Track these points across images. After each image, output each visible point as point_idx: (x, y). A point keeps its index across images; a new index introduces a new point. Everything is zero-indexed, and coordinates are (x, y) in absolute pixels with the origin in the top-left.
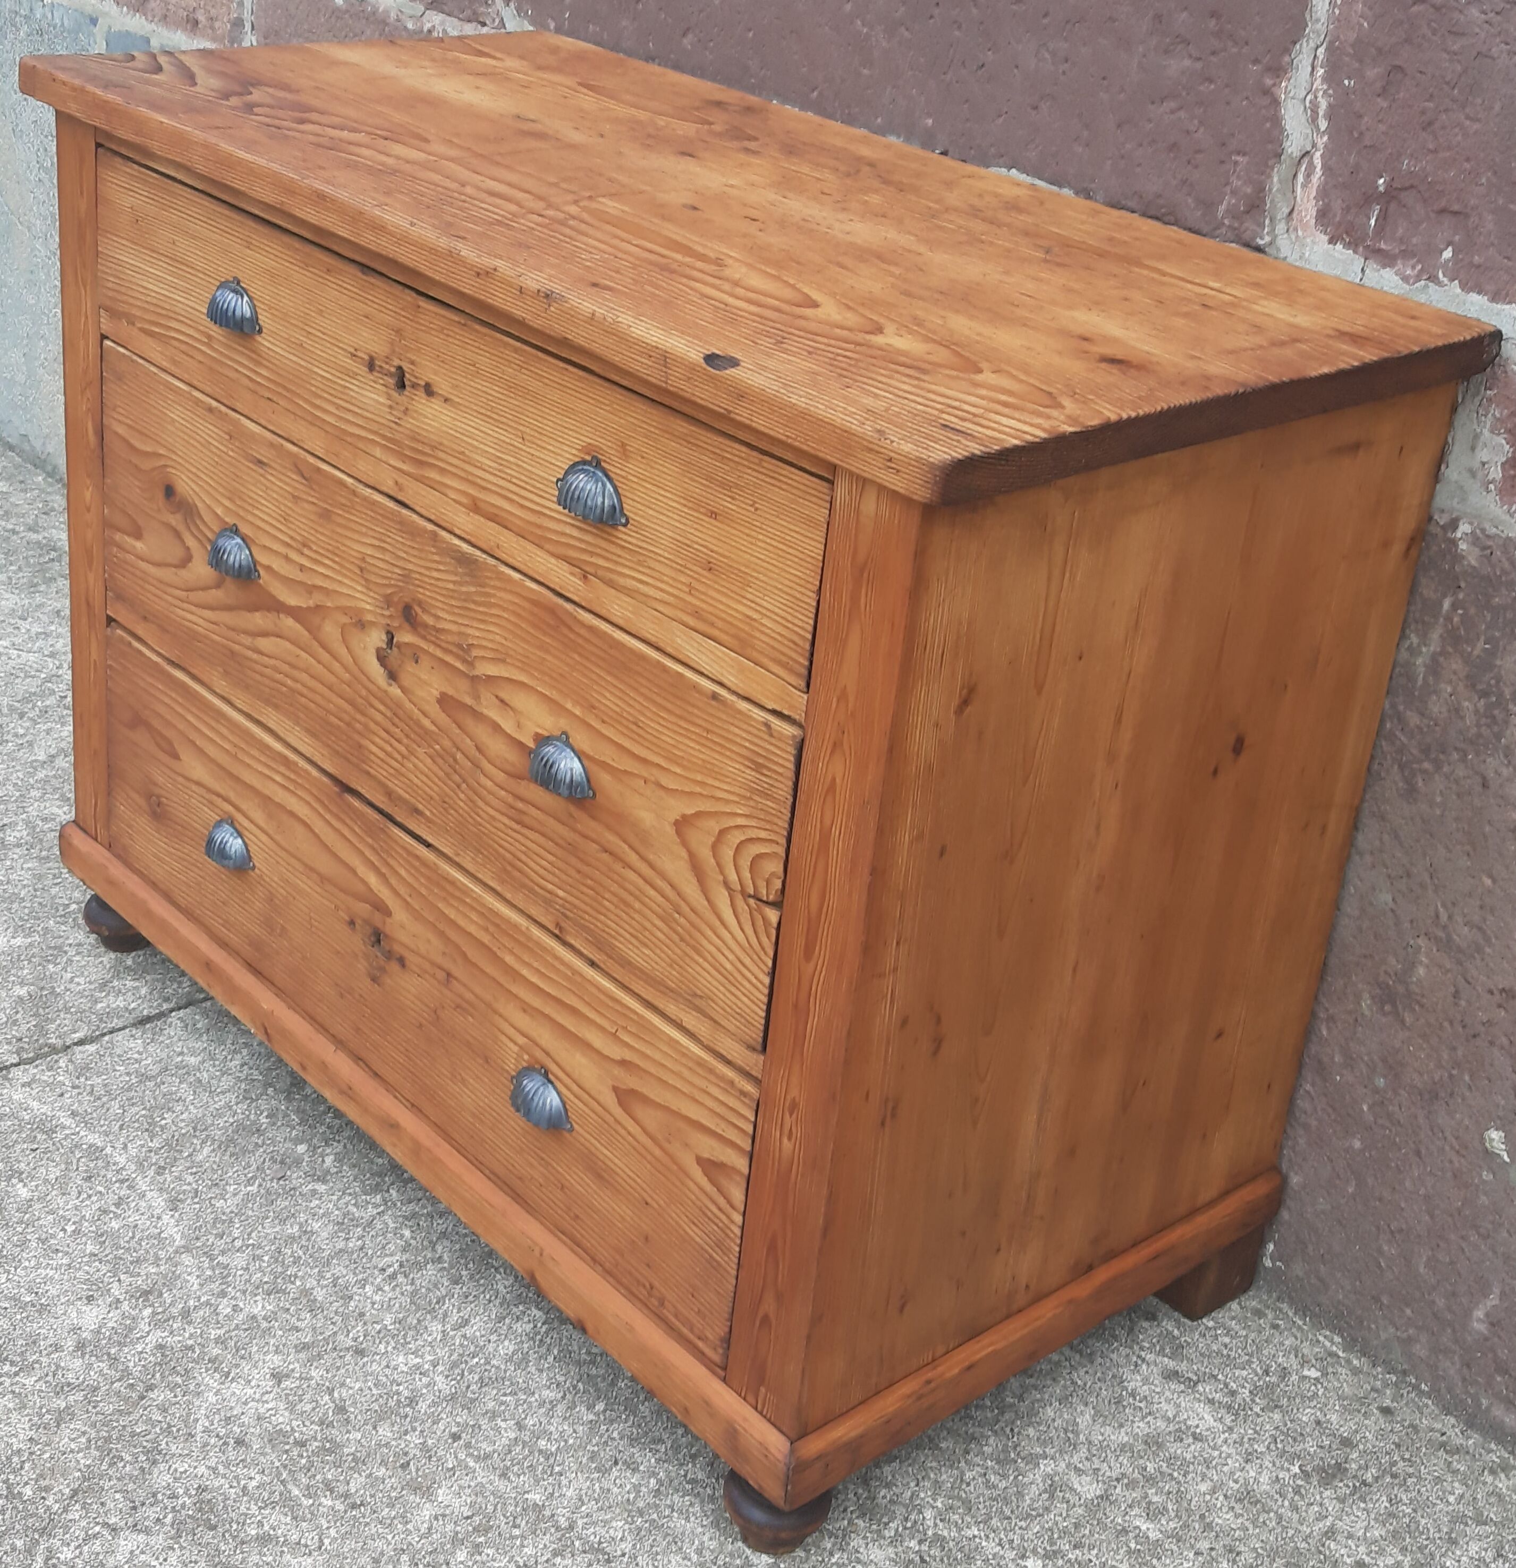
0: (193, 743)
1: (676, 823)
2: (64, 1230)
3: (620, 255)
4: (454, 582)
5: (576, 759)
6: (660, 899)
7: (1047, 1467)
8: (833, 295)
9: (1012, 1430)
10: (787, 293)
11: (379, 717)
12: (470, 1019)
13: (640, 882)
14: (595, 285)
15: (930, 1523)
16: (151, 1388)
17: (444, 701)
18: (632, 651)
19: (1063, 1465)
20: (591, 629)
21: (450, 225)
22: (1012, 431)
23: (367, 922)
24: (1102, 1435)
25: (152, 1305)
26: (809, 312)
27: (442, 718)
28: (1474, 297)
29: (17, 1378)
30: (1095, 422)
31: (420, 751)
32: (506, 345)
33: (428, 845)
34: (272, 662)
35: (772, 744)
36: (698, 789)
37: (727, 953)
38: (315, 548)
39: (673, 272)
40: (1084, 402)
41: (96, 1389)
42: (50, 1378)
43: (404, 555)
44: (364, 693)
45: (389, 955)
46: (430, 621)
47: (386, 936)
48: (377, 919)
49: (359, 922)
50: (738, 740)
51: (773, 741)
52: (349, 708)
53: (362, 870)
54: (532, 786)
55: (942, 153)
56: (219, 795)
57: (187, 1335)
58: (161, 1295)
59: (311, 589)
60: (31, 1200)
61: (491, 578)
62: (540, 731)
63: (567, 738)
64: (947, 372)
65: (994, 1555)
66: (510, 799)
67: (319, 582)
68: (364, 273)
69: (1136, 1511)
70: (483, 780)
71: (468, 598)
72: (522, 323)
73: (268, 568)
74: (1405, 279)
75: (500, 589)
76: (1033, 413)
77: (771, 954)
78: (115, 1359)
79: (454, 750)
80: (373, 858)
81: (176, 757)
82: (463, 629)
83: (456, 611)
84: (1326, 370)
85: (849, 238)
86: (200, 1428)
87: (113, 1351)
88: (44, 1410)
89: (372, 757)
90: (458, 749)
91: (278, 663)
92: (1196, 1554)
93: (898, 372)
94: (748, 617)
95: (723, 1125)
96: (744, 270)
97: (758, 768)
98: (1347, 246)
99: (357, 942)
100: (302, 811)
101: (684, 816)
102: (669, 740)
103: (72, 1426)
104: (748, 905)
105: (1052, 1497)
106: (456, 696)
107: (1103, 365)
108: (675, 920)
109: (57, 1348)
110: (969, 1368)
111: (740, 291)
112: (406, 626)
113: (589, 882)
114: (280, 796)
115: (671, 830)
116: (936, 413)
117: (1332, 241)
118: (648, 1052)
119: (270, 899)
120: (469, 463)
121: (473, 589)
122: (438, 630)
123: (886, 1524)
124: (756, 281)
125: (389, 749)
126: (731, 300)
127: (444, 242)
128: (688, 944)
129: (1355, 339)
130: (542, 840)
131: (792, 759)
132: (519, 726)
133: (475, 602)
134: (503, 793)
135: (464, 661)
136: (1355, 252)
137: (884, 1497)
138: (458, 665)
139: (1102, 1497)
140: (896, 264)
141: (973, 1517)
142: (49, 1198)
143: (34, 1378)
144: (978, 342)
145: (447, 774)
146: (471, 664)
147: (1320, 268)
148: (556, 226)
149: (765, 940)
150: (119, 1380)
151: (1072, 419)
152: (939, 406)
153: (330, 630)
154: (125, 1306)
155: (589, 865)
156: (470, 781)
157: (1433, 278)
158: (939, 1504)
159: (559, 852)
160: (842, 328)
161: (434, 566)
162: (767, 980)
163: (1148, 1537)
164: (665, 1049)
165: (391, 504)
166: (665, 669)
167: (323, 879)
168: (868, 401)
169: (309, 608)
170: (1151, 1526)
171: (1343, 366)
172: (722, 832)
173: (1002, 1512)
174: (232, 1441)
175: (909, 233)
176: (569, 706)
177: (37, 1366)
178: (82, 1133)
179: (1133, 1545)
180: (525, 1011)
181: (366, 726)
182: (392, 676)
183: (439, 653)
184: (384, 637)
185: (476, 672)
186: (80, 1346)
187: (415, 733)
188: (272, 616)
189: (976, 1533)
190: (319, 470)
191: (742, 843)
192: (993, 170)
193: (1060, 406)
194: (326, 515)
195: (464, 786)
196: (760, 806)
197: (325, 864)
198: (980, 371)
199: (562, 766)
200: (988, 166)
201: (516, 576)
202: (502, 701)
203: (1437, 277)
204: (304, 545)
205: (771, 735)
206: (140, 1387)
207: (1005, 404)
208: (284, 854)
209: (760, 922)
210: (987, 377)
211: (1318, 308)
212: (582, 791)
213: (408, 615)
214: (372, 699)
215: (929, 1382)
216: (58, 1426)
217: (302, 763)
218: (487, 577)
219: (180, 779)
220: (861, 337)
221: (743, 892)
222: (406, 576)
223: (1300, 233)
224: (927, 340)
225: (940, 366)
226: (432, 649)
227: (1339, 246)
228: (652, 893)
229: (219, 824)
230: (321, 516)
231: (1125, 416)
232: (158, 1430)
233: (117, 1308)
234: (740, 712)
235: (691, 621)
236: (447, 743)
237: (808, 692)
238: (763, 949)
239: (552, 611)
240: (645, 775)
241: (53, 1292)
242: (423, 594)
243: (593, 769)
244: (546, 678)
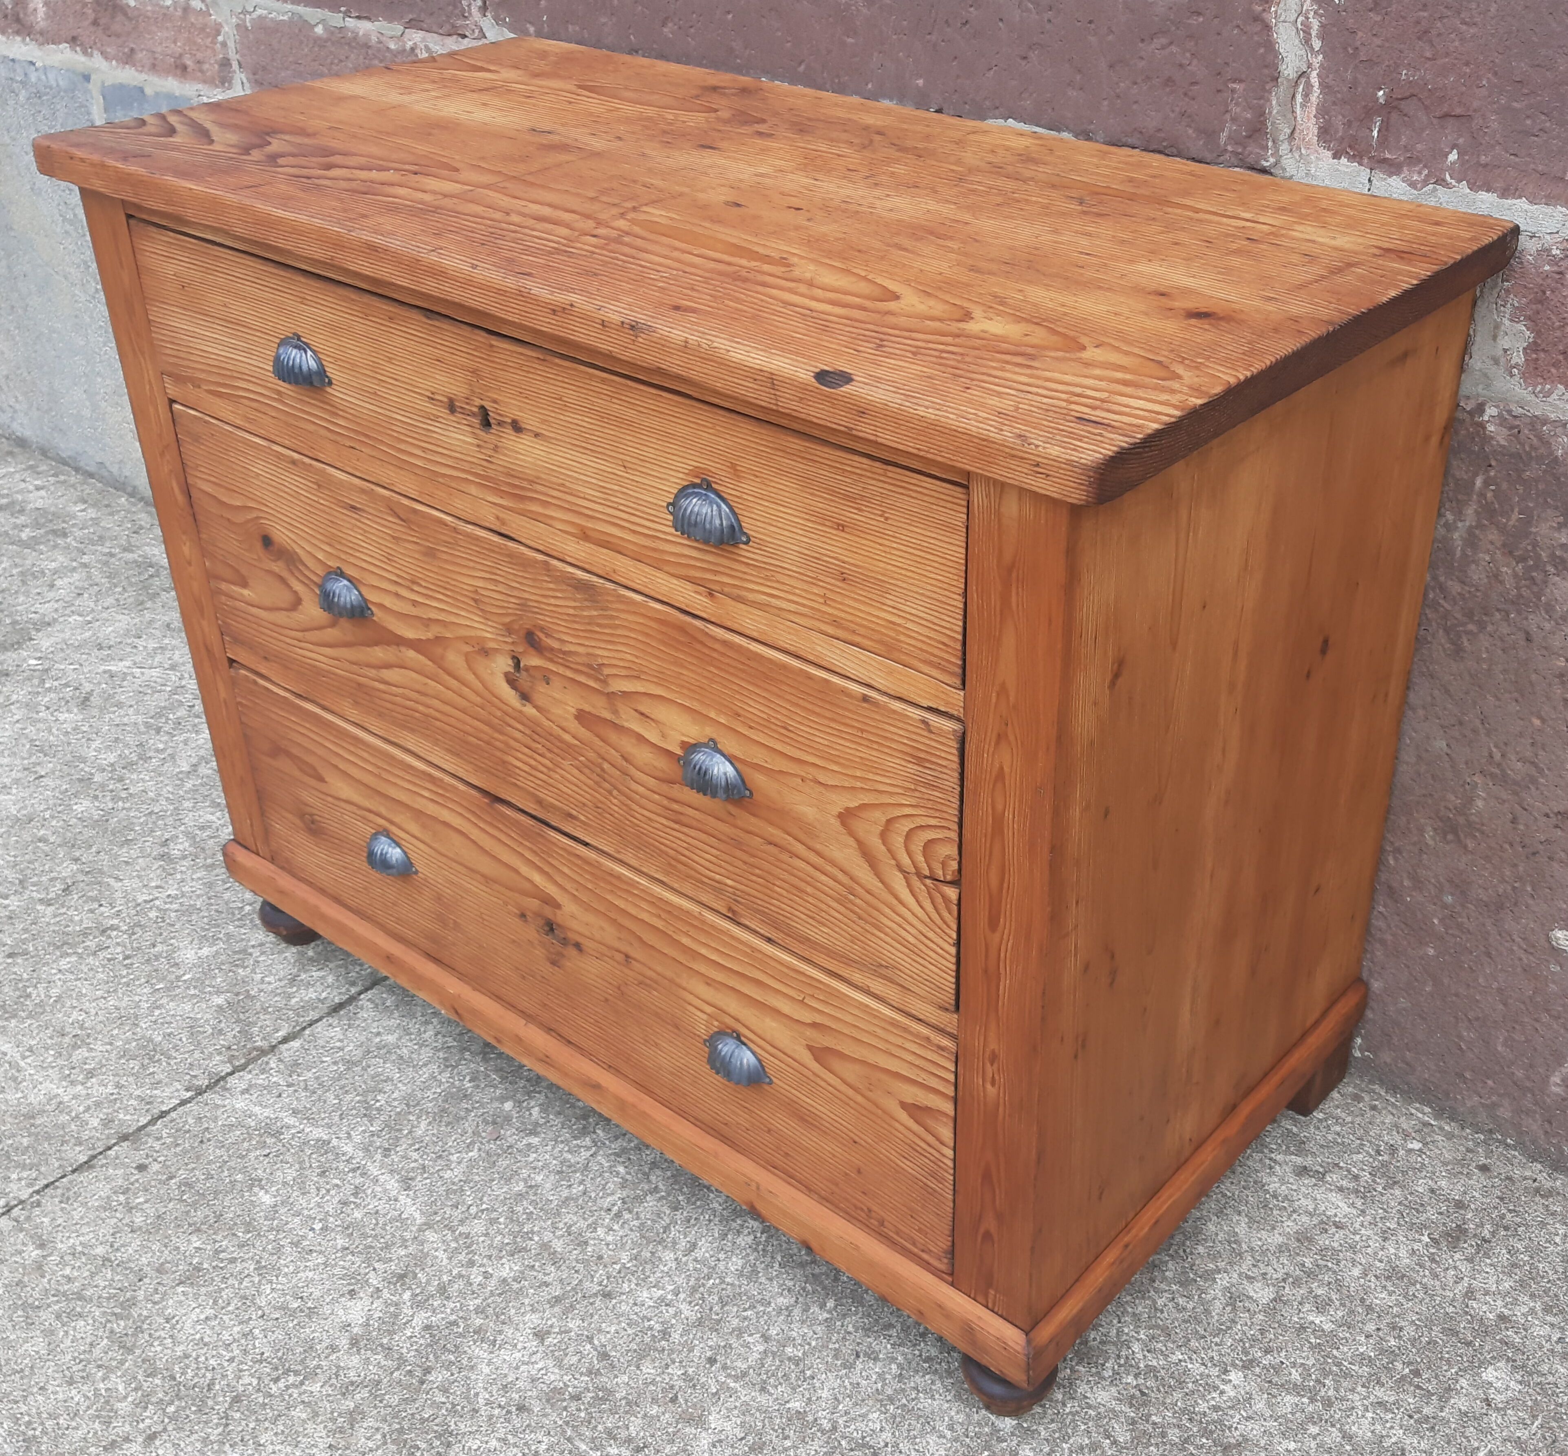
0: (336, 767)
1: (840, 816)
2: (312, 1229)
3: (688, 269)
4: (574, 608)
5: (727, 763)
6: (831, 883)
7: (1223, 1280)
8: (907, 282)
9: (1184, 1251)
10: (863, 287)
11: (518, 735)
12: (655, 993)
13: (809, 869)
14: (677, 308)
15: (1139, 1356)
16: (427, 1371)
17: (581, 716)
18: (770, 661)
19: (1235, 1276)
20: (725, 643)
21: (510, 261)
22: (1146, 414)
23: (538, 915)
24: (1260, 1239)
25: (410, 1288)
26: (892, 305)
27: (583, 732)
28: (1483, 195)
29: (304, 1387)
30: (1218, 389)
31: (566, 764)
32: (591, 376)
33: (586, 844)
34: (400, 691)
35: (931, 739)
36: (859, 784)
37: (908, 927)
38: (424, 584)
39: (745, 280)
40: (1197, 368)
41: (379, 1382)
42: (334, 1381)
43: (517, 585)
44: (499, 714)
45: (565, 942)
46: (556, 645)
47: (559, 925)
48: (548, 911)
49: (528, 913)
50: (896, 738)
51: (933, 736)
52: (486, 728)
53: (525, 870)
54: (686, 789)
55: (936, 111)
56: (370, 811)
57: (448, 1311)
58: (415, 1276)
59: (428, 622)
60: (276, 1205)
61: (611, 602)
62: (686, 739)
63: (715, 743)
64: (1052, 354)
65: (1201, 1375)
66: (665, 802)
67: (433, 615)
68: (428, 318)
69: (1307, 1307)
70: (634, 786)
71: (591, 621)
72: (610, 356)
73: (381, 606)
74: (1413, 185)
75: (623, 611)
76: (1155, 388)
77: (955, 927)
78: (389, 1349)
79: (600, 761)
80: (536, 860)
81: (321, 779)
82: (591, 650)
83: (581, 634)
84: (1393, 293)
85: (893, 215)
86: (481, 1401)
87: (385, 1341)
88: (336, 1414)
89: (517, 771)
90: (604, 759)
91: (406, 692)
92: (1367, 1337)
93: (1007, 362)
94: (891, 622)
95: (924, 1075)
96: (812, 267)
97: (920, 762)
98: (1351, 159)
99: (531, 932)
100: (456, 821)
101: (847, 809)
102: (821, 741)
103: (365, 1425)
104: (925, 885)
105: (1234, 1309)
106: (594, 711)
107: (1193, 321)
108: (851, 902)
109: (333, 1348)
110: (1156, 1222)
111: (819, 293)
112: (531, 651)
113: (757, 871)
114: (432, 809)
115: (835, 823)
116: (1064, 404)
117: (1337, 156)
118: (839, 1015)
119: (439, 898)
120: (571, 494)
121: (595, 613)
122: (564, 653)
123: (1103, 1365)
124: (829, 278)
125: (533, 763)
126: (814, 304)
127: (511, 282)
128: (867, 922)
129: (1400, 254)
130: (703, 837)
131: (955, 752)
132: (664, 736)
133: (599, 625)
134: (657, 796)
135: (597, 679)
136: (1361, 164)
137: (1094, 1339)
138: (592, 683)
139: (1275, 1300)
140: (951, 238)
141: (1174, 1342)
142: (291, 1200)
143: (320, 1384)
144: (1065, 314)
145: (596, 783)
146: (604, 682)
147: (1327, 182)
148: (613, 246)
149: (946, 914)
150: (398, 1369)
151: (1196, 390)
152: (1064, 396)
153: (454, 658)
154: (386, 1294)
155: (754, 856)
156: (621, 787)
157: (1441, 182)
158: (1143, 1337)
159: (722, 846)
160: (932, 319)
161: (551, 593)
162: (953, 950)
163: (1323, 1330)
164: (856, 1012)
165: (496, 539)
166: (810, 677)
167: (487, 879)
168: (994, 401)
169: (428, 640)
170: (1323, 1319)
171: (1406, 286)
172: (889, 822)
173: (1197, 1331)
174: (514, 1409)
175: (947, 201)
176: (713, 715)
177: (318, 1371)
178: (307, 1130)
179: (1313, 1341)
180: (707, 984)
181: (506, 744)
182: (525, 697)
183: (569, 674)
184: (510, 662)
185: (611, 689)
186: (354, 1342)
187: (558, 747)
188: (392, 649)
189: (1181, 1357)
190: (415, 511)
191: (911, 830)
192: (990, 122)
193: (1178, 377)
194: (430, 553)
195: (615, 792)
196: (926, 796)
197: (486, 866)
198: (1084, 348)
199: (715, 772)
200: (983, 118)
201: (638, 598)
202: (642, 714)
203: (1444, 180)
204: (413, 582)
205: (931, 732)
206: (418, 1373)
207: (1125, 383)
208: (444, 860)
209: (939, 900)
210: (1091, 353)
211: (1349, 226)
212: (739, 792)
213: (531, 640)
214: (508, 719)
215: (1126, 1246)
216: (352, 1428)
217: (447, 779)
218: (608, 601)
219: (330, 799)
220: (955, 327)
221: (919, 874)
222: (524, 605)
223: (1303, 151)
224: (1019, 320)
225: (1045, 348)
226: (561, 670)
227: (1344, 160)
228: (824, 878)
229: (375, 836)
230: (425, 554)
231: (1242, 378)
232: (444, 1411)
233: (378, 1298)
234: (894, 712)
235: (830, 630)
236: (592, 755)
237: (964, 689)
238: (945, 922)
239: (682, 629)
240: (803, 774)
241: (317, 1294)
242: (544, 620)
243: (747, 771)
244: (685, 691)
